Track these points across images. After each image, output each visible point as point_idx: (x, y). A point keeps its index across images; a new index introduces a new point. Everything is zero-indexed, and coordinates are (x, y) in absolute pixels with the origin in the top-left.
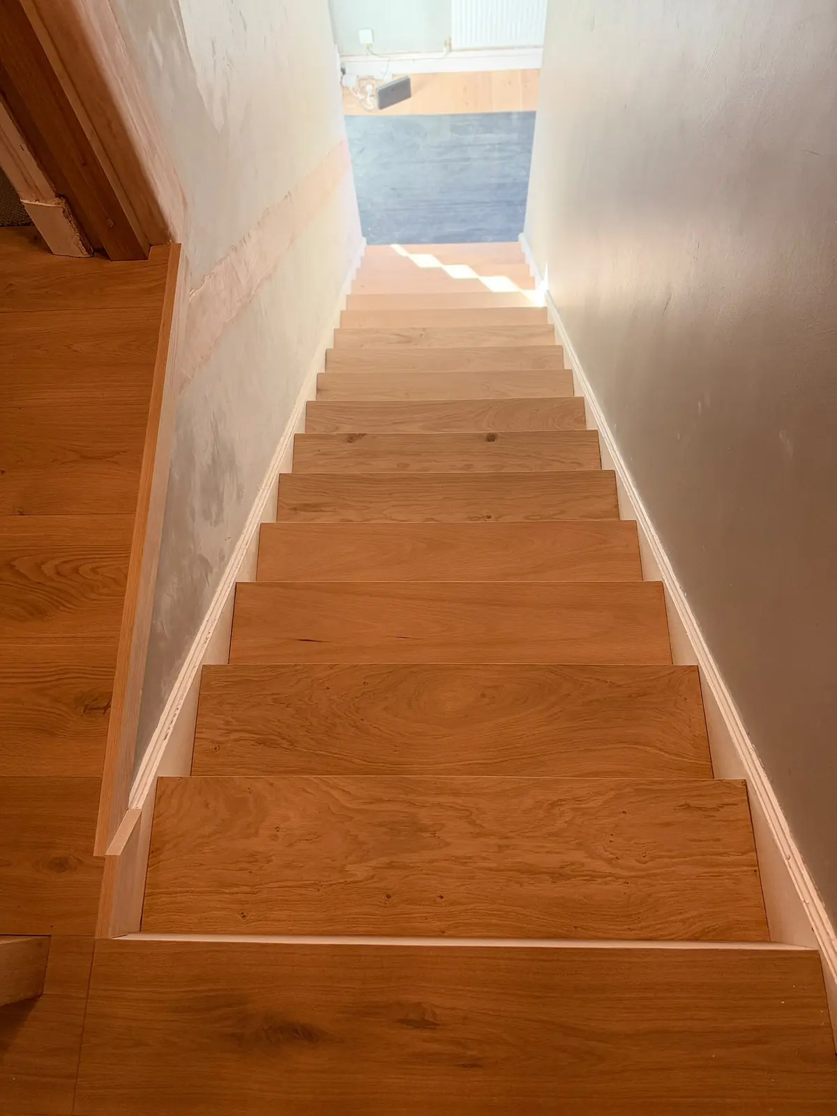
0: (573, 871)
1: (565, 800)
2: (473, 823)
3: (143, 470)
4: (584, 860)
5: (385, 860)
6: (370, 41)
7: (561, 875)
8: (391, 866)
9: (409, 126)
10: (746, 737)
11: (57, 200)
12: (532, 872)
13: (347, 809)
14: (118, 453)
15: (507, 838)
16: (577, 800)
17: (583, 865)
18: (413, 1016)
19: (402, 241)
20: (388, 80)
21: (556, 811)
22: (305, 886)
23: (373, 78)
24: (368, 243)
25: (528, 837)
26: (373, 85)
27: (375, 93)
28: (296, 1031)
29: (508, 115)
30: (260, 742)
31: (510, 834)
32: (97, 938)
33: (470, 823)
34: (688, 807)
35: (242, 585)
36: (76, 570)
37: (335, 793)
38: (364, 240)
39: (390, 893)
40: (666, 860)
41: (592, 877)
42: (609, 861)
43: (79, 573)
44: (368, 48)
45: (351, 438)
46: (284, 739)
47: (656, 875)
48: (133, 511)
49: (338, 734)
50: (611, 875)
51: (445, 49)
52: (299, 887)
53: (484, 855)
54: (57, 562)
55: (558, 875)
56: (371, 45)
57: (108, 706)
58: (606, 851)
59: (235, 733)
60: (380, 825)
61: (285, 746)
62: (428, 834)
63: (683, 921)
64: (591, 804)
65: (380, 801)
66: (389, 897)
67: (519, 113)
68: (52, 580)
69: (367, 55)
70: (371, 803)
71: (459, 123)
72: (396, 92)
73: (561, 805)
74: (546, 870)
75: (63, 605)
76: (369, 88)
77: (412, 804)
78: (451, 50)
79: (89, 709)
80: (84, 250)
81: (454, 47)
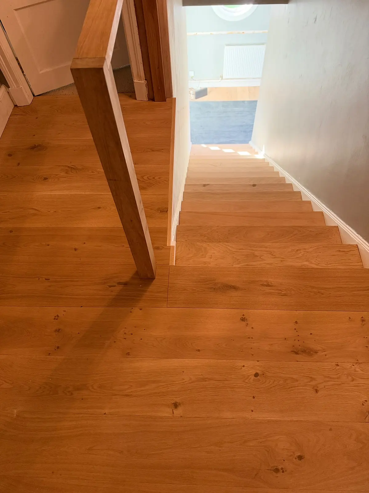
1: (301, 249)
4: (308, 264)
5: (246, 264)
6: (193, 75)
9: (206, 105)
11: (145, 81)
13: (233, 251)
15: (283, 259)
16: (305, 249)
17: (308, 265)
18: (265, 283)
19: (206, 143)
20: (199, 89)
21: (299, 252)
23: (193, 89)
24: (192, 144)
25: (290, 258)
26: (193, 91)
27: (194, 93)
29: (243, 102)
32: (170, 265)
33: (271, 255)
34: (340, 251)
36: (154, 178)
37: (228, 247)
38: (191, 143)
44: (192, 78)
51: (220, 79)
53: (277, 263)
54: (148, 176)
56: (193, 77)
57: (167, 211)
58: (315, 262)
60: (243, 255)
62: (258, 258)
64: (309, 250)
65: (242, 249)
67: (248, 101)
68: (147, 180)
69: (191, 80)
70: (240, 250)
71: (226, 104)
72: (202, 93)
76: (191, 92)
77: (252, 250)
78: (222, 79)
79: (161, 212)
80: (147, 99)
81: (223, 78)
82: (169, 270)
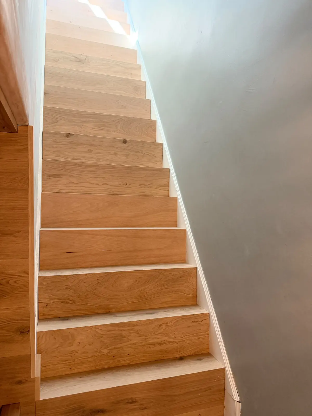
0: (164, 342)
1: (163, 324)
2: (138, 333)
3: (29, 239)
5: (113, 347)
7: (161, 344)
8: (114, 348)
10: (211, 300)
12: (153, 344)
13: (101, 334)
14: (18, 232)
15: (147, 336)
16: (167, 323)
17: (167, 340)
18: (130, 401)
21: (161, 327)
22: (89, 358)
25: (153, 335)
28: (99, 411)
30: (62, 302)
31: (148, 335)
32: (36, 400)
33: (137, 334)
34: (194, 321)
35: (42, 231)
37: (97, 330)
39: (114, 355)
40: (188, 336)
41: (169, 343)
42: (174, 338)
43: (9, 284)
45: (68, 136)
46: (71, 300)
47: (184, 340)
48: (28, 257)
49: (89, 297)
50: (174, 342)
52: (87, 358)
53: (141, 341)
55: (160, 344)
57: (29, 331)
58: (173, 336)
59: (53, 300)
60: (111, 337)
61: (71, 303)
62: (125, 338)
63: (190, 351)
64: (171, 324)
65: (111, 331)
66: (114, 357)
73: (162, 325)
74: (157, 343)
75: (5, 297)
77: (120, 330)
79: (22, 333)
82: (35, 406)
